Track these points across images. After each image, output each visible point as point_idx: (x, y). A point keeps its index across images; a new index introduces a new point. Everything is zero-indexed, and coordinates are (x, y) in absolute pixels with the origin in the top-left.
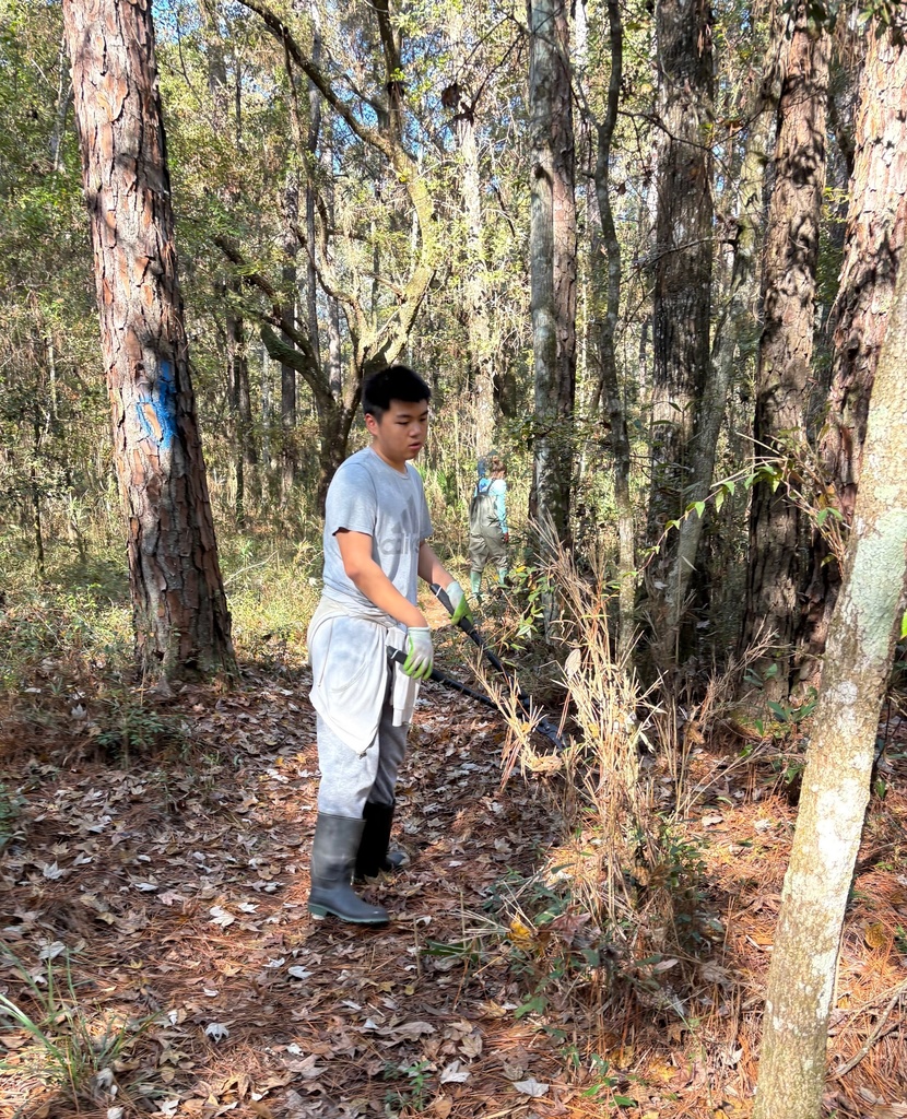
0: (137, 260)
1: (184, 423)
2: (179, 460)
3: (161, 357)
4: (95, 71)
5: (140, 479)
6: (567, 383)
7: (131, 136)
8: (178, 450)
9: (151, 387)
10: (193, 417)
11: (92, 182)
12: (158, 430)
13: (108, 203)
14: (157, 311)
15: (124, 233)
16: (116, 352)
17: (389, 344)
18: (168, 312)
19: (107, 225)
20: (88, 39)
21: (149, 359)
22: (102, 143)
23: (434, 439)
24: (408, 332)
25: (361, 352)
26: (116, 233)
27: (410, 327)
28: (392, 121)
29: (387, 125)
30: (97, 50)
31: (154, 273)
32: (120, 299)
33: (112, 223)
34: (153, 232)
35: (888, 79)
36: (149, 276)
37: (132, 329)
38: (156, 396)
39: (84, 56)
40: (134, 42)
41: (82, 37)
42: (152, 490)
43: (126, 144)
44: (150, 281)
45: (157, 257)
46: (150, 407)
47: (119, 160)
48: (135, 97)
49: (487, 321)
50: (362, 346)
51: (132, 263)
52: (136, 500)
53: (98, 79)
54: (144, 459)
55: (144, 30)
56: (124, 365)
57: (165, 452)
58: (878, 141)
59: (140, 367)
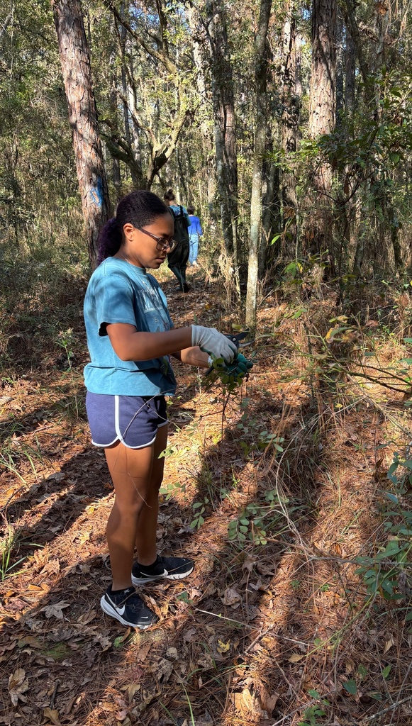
0: (89, 144)
1: (105, 197)
2: (104, 209)
3: (98, 176)
4: (74, 84)
5: (92, 216)
6: (234, 179)
7: (86, 104)
8: (104, 206)
9: (95, 185)
10: (108, 195)
11: (73, 119)
12: (97, 200)
13: (79, 126)
14: (96, 160)
15: (85, 136)
16: (82, 174)
17: (167, 149)
18: (99, 161)
19: (79, 133)
20: (71, 74)
21: (94, 176)
22: (76, 106)
23: (190, 191)
24: (175, 143)
25: (154, 153)
26: (82, 136)
27: (176, 141)
28: (164, 47)
29: (162, 48)
30: (74, 77)
31: (95, 148)
32: (84, 157)
33: (81, 132)
34: (94, 135)
35: (316, 94)
36: (93, 149)
37: (88, 166)
38: (97, 189)
39: (69, 79)
40: (86, 75)
41: (69, 73)
42: (96, 219)
43: (84, 107)
44: (93, 151)
45: (96, 143)
46: (95, 192)
47: (82, 112)
48: (87, 92)
49: (210, 141)
50: (155, 150)
51: (87, 145)
52: (91, 223)
53: (75, 86)
54: (93, 209)
55: (88, 70)
56: (85, 178)
57: (99, 207)
58: (314, 112)
59: (91, 179)
